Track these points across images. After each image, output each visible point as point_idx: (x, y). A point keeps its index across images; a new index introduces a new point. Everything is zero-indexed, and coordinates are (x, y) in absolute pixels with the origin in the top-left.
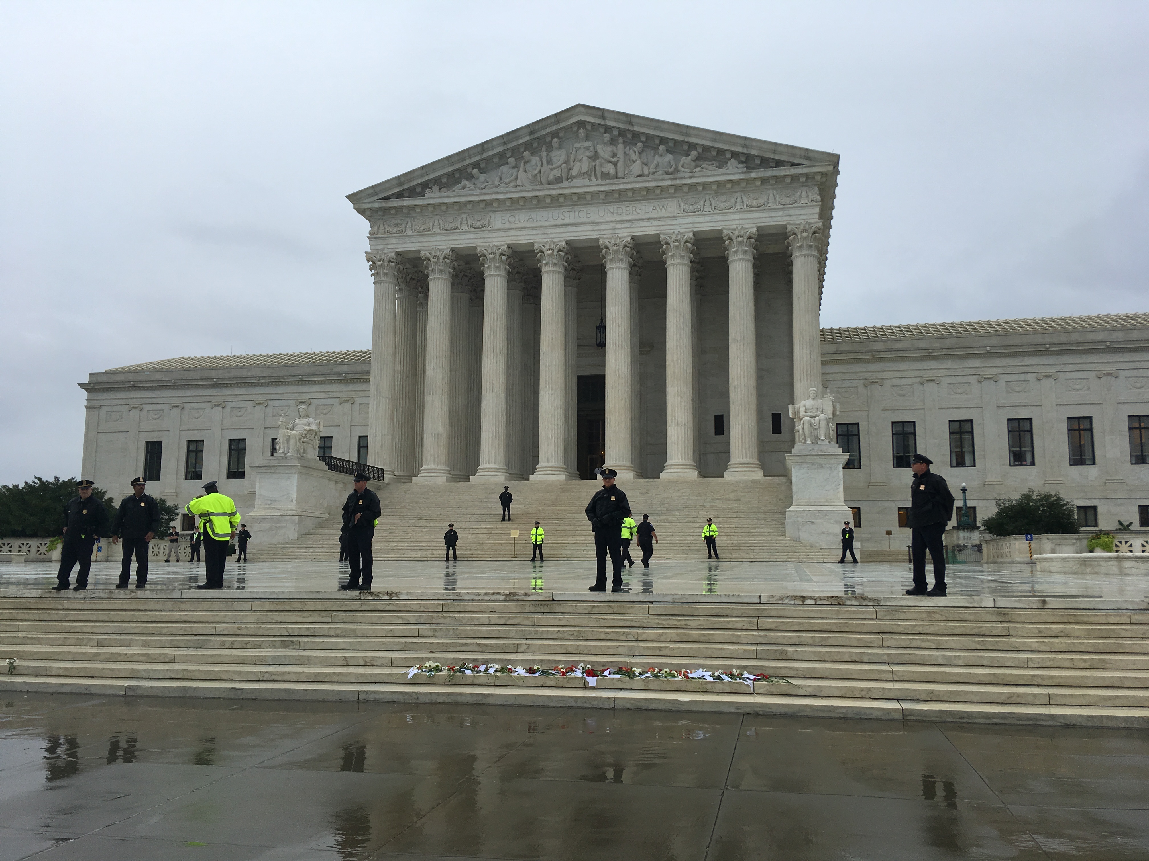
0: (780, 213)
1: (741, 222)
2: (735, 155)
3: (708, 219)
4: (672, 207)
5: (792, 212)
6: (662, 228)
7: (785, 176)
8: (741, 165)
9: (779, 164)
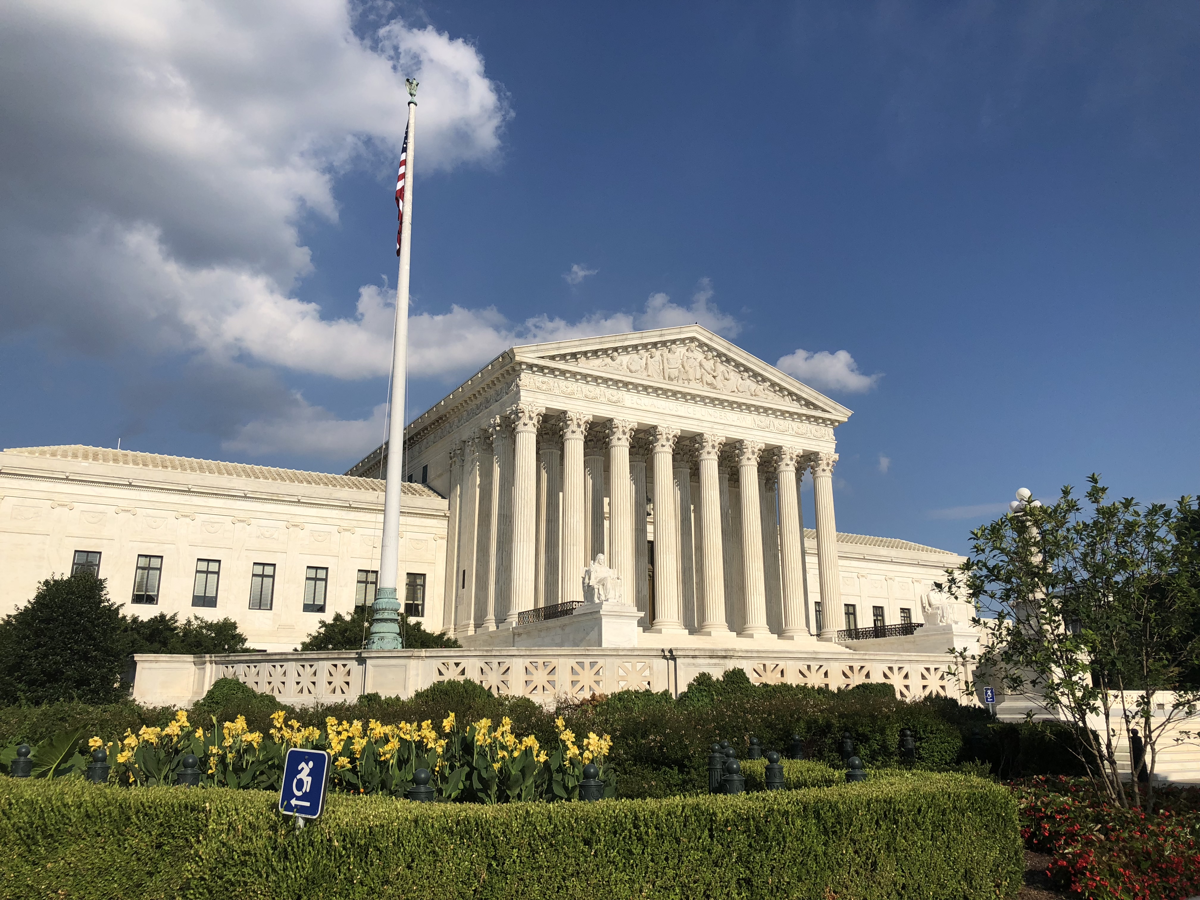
0: (814, 443)
1: (792, 443)
2: (791, 394)
3: (772, 435)
4: (748, 419)
5: (821, 443)
6: (744, 435)
7: (820, 418)
8: (795, 402)
9: (816, 407)
